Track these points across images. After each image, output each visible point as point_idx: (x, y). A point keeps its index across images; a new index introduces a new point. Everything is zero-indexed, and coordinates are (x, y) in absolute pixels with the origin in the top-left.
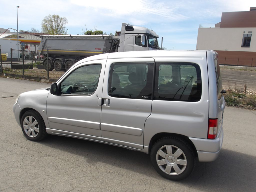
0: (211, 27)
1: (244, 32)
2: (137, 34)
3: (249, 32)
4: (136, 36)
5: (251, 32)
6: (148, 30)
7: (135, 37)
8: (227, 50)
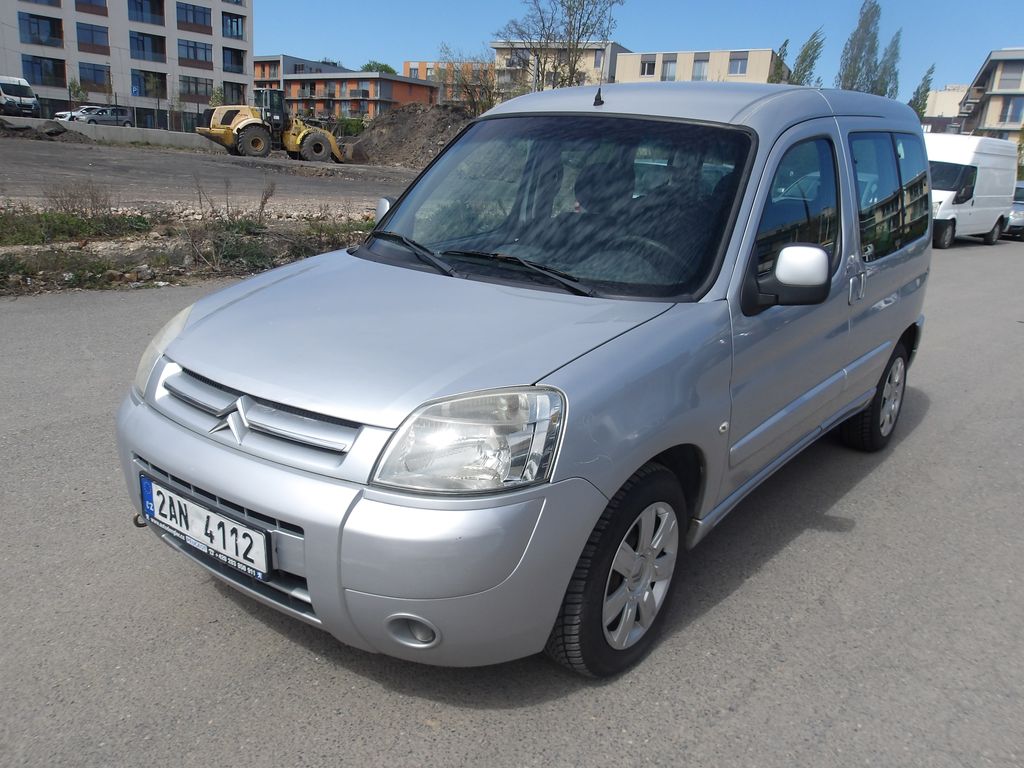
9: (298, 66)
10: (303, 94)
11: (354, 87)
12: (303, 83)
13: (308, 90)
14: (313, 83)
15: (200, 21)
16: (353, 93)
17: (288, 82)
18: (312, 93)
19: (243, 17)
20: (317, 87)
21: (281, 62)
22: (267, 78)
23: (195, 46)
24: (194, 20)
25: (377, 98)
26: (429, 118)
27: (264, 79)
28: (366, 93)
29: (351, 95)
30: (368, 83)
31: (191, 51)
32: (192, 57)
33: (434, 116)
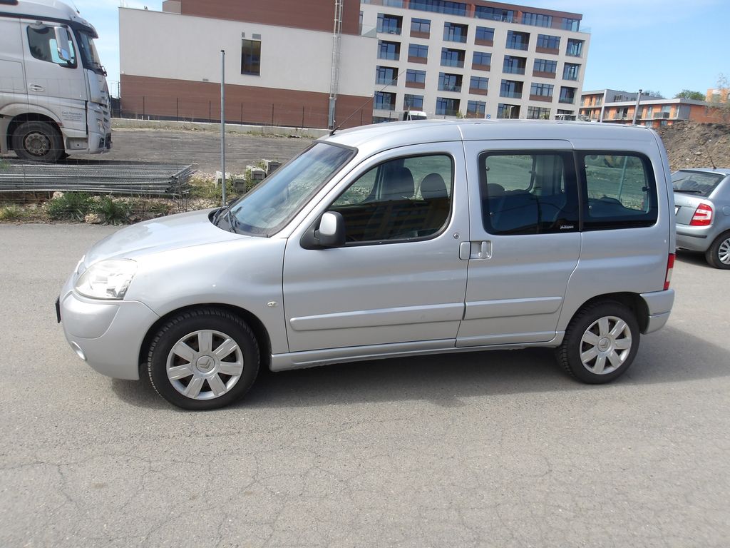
0: (149, 9)
1: (243, 35)
2: (34, 21)
3: (254, 36)
4: (31, 26)
5: (259, 36)
6: (69, 11)
7: (28, 28)
8: (207, 80)
9: (617, 96)
10: (617, 116)
11: (657, 110)
12: (618, 109)
13: (621, 113)
14: (626, 109)
15: (548, 70)
16: (656, 115)
17: (607, 109)
18: (624, 116)
19: (579, 65)
20: (629, 111)
21: (605, 95)
22: (593, 106)
23: (542, 87)
24: (545, 70)
25: (675, 118)
26: (694, 133)
27: (590, 107)
28: (667, 115)
29: (654, 116)
30: (670, 107)
31: (539, 90)
32: (539, 94)
33: (698, 132)
